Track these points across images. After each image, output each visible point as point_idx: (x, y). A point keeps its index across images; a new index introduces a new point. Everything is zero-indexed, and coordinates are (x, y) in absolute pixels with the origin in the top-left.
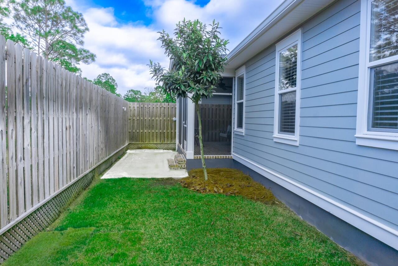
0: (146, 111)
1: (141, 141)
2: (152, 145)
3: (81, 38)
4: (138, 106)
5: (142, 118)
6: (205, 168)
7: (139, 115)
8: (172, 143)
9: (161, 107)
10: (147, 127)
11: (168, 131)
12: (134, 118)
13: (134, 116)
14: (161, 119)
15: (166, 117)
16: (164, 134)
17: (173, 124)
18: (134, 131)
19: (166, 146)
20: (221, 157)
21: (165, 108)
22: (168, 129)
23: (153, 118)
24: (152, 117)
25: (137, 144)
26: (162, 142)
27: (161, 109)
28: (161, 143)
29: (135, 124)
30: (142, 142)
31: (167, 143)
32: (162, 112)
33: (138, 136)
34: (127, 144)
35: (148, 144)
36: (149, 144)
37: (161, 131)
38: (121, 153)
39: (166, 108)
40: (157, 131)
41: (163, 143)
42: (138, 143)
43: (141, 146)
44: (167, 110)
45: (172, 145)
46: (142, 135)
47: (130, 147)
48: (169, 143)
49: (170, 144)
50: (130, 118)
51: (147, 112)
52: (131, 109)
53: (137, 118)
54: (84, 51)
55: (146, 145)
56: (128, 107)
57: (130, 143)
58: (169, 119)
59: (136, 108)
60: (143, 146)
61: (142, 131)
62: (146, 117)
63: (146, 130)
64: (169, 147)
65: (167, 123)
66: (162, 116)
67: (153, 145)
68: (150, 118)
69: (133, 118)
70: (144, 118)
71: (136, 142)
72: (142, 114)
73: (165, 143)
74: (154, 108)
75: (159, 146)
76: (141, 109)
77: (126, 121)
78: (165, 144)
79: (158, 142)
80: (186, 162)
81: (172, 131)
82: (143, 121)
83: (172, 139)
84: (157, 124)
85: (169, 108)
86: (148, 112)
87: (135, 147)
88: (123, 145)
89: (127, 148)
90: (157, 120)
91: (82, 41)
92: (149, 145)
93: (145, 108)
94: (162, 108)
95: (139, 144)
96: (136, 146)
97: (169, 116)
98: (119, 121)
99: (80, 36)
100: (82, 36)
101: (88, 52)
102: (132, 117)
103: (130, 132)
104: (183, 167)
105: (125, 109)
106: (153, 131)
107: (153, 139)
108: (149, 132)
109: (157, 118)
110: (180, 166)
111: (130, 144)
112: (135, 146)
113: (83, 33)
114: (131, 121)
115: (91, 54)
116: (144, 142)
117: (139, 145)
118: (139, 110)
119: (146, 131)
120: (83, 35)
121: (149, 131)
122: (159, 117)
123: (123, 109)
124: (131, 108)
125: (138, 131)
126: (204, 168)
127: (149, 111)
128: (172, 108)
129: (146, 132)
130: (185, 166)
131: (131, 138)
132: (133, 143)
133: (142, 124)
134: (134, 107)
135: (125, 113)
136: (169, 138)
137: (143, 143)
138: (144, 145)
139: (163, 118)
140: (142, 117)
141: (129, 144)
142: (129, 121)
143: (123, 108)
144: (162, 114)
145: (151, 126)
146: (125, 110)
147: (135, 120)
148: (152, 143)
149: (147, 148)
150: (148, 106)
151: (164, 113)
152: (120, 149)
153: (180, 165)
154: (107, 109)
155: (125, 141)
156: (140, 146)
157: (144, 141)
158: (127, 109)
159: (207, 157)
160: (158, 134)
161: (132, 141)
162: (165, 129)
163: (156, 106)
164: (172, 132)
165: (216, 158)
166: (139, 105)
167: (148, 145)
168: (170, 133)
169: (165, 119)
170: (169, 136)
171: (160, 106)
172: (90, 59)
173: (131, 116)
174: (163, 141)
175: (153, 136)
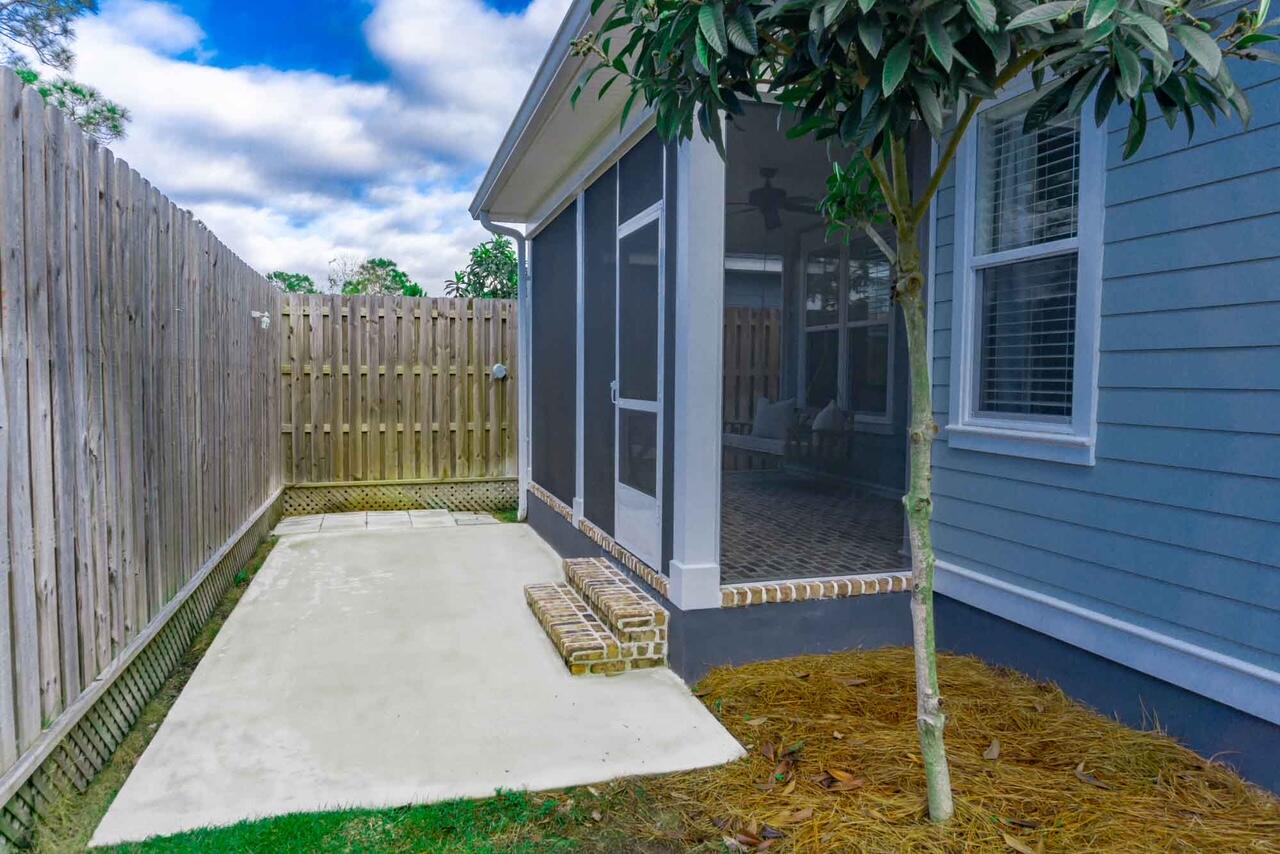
0: (363, 336)
1: (341, 475)
2: (392, 494)
3: (62, 40)
4: (326, 310)
5: (346, 369)
6: (938, 734)
7: (330, 354)
8: (487, 478)
9: (435, 314)
10: (372, 410)
11: (471, 425)
12: (307, 368)
13: (306, 356)
14: (436, 369)
15: (457, 359)
16: (452, 441)
17: (492, 392)
18: (309, 427)
19: (461, 494)
20: (870, 585)
21: (452, 319)
22: (467, 417)
23: (400, 369)
24: (392, 365)
25: (325, 487)
26: (441, 473)
27: (434, 325)
28: (434, 480)
29: (315, 397)
30: (346, 478)
31: (466, 479)
32: (438, 340)
33: (327, 450)
34: (274, 493)
35: (375, 486)
36: (383, 485)
37: (435, 426)
38: (248, 549)
39: (457, 320)
40: (418, 427)
41: (447, 480)
42: (327, 483)
43: (342, 499)
44: (462, 327)
45: (488, 486)
46: (346, 445)
47: (291, 501)
48: (473, 477)
49: (479, 482)
50: (286, 366)
51: (372, 340)
52: (292, 324)
53: (321, 369)
54: (75, 91)
55: (367, 490)
56: (279, 315)
57: (289, 484)
58: (471, 369)
59: (315, 321)
60: (355, 495)
61: (346, 427)
62: (364, 362)
63: (364, 421)
64: (476, 497)
65: (462, 389)
66: (439, 358)
67: (399, 489)
68: (382, 369)
69: (302, 369)
70: (354, 368)
71: (319, 479)
72: (345, 350)
73: (458, 478)
74: (404, 322)
75: (428, 494)
76: (339, 327)
77: (271, 380)
78: (456, 483)
79: (426, 476)
80: (665, 627)
81: (488, 426)
82: (353, 380)
83: (486, 460)
84: (417, 396)
85: (470, 320)
86: (376, 337)
87: (313, 505)
88: (258, 505)
89: (278, 513)
90: (417, 375)
91: (64, 51)
92: (383, 489)
93: (358, 323)
94: (440, 322)
95: (333, 487)
96: (319, 499)
97: (475, 361)
98: (232, 381)
99: (57, 29)
100: (65, 32)
101: (92, 95)
102: (296, 364)
103: (290, 433)
104: (650, 654)
105: (266, 322)
106: (400, 427)
107: (400, 465)
108: (382, 433)
109: (418, 369)
110: (635, 651)
111: (291, 488)
112: (312, 497)
113: (67, 20)
114: (294, 380)
115: (105, 105)
116: (356, 479)
117: (333, 491)
118: (334, 329)
119: (365, 428)
120: (70, 26)
121: (382, 427)
122: (426, 363)
123: (257, 322)
124: (293, 320)
125: (327, 428)
126: (929, 731)
127: (381, 337)
128: (487, 320)
129: (365, 433)
130: (665, 650)
131: (294, 461)
132: (305, 483)
133: (346, 395)
134: (306, 316)
135: (262, 339)
136: (477, 459)
137: (351, 483)
138: (359, 491)
139: (445, 369)
140: (345, 362)
141: (284, 493)
142: (284, 384)
143: (256, 314)
144: (439, 350)
145: (389, 405)
146: (264, 326)
147: (313, 377)
148: (398, 481)
149: (371, 508)
150: (372, 311)
151: (451, 346)
152: (244, 528)
153: (634, 645)
154: (152, 305)
155: (267, 480)
156: (338, 497)
157: (360, 476)
158: (273, 324)
159: (797, 588)
160: (423, 438)
161: (300, 475)
162: (458, 417)
163: (412, 310)
164: (488, 431)
165: (843, 596)
166: (333, 308)
167: (382, 495)
168: (477, 435)
169: (453, 369)
170: (476, 449)
171: (429, 312)
172: (103, 129)
173: (293, 359)
174: (445, 471)
175: (399, 449)
